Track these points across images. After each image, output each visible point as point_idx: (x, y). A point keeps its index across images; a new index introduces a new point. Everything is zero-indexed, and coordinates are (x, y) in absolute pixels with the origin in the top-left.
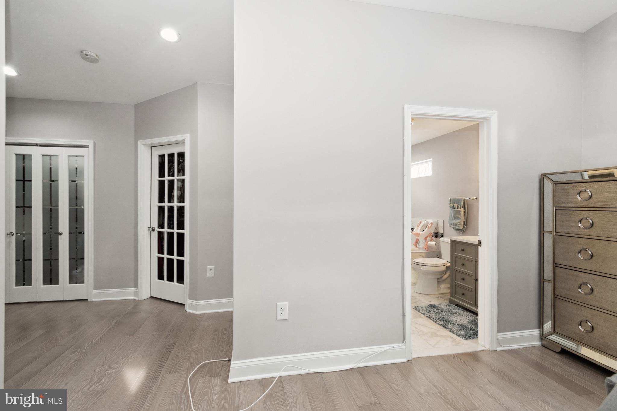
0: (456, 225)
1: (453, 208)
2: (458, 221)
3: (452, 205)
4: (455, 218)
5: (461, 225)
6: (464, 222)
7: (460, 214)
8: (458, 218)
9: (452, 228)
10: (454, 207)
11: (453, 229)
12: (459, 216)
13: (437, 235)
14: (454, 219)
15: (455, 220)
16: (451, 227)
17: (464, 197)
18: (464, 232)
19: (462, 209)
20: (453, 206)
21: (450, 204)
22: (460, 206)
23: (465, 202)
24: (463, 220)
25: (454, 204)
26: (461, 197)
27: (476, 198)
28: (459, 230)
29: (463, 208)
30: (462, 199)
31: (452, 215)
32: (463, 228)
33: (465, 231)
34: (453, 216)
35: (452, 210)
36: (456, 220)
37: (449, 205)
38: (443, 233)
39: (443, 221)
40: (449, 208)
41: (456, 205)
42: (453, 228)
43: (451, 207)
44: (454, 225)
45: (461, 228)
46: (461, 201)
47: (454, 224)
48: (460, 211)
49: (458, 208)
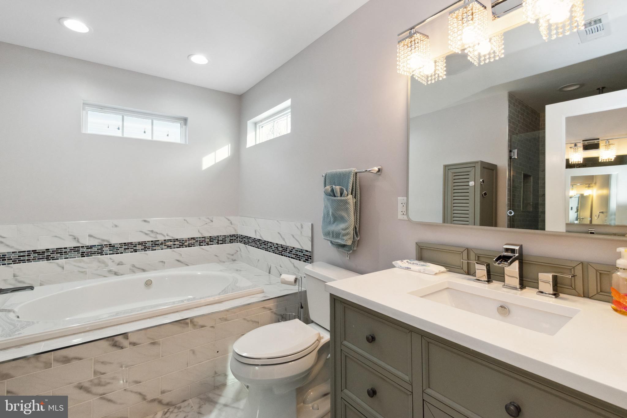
0: (337, 235)
1: (330, 195)
2: (342, 226)
3: (328, 188)
4: (337, 219)
5: (348, 237)
6: (356, 228)
7: (347, 210)
8: (342, 219)
9: (329, 242)
10: (333, 193)
11: (330, 244)
12: (344, 214)
13: (300, 254)
14: (334, 222)
15: (336, 223)
16: (328, 240)
17: (354, 169)
18: (354, 251)
19: (350, 196)
20: (332, 190)
21: (325, 186)
22: (347, 190)
23: (356, 180)
24: (353, 223)
25: (334, 186)
26: (348, 170)
27: (379, 170)
28: (343, 246)
29: (352, 194)
30: (350, 173)
31: (328, 214)
32: (353, 242)
33: (355, 249)
34: (331, 213)
35: (328, 199)
36: (337, 225)
37: (322, 189)
38: (310, 250)
39: (312, 225)
40: (323, 195)
41: (337, 188)
42: (331, 242)
43: (327, 194)
44: (333, 236)
45: (349, 243)
46: (349, 178)
47: (333, 232)
48: (346, 202)
49: (341, 196)
